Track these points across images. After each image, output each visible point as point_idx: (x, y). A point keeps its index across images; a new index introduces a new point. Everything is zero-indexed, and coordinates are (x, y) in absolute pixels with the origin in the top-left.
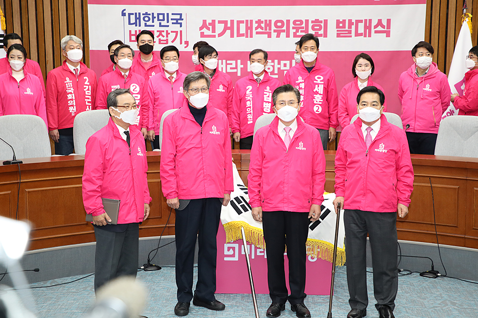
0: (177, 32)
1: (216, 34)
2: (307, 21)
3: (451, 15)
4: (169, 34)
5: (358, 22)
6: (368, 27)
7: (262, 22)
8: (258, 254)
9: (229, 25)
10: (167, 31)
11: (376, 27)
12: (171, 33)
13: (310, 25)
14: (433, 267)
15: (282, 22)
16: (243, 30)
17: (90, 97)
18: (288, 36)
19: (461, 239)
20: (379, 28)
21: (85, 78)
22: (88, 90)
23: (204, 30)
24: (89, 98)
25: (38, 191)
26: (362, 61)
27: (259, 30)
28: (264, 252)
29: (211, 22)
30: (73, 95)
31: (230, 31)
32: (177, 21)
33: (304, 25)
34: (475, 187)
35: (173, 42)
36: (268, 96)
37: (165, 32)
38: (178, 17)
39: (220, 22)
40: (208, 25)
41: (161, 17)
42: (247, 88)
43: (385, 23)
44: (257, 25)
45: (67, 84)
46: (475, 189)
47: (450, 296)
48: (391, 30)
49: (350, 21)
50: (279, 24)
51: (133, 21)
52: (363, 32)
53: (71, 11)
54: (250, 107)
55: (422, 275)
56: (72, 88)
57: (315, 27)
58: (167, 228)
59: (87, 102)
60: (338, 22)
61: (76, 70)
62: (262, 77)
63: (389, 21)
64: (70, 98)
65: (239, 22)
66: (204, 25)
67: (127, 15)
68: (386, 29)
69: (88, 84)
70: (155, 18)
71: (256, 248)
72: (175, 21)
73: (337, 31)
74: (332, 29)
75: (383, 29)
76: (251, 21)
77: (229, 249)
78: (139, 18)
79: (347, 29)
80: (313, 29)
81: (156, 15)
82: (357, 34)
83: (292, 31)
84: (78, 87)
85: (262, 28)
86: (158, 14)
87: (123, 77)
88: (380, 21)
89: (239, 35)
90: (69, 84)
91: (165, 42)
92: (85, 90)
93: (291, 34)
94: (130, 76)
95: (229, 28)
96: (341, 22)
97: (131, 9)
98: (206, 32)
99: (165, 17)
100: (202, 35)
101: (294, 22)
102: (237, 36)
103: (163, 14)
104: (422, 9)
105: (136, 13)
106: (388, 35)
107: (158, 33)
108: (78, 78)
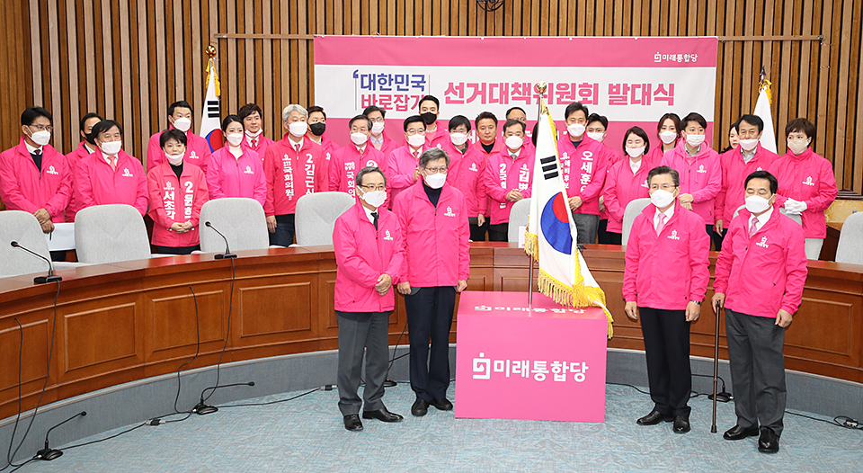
1: (465, 99)
2: (574, 85)
4: (409, 99)
5: (635, 86)
6: (646, 93)
7: (520, 86)
8: (514, 371)
9: (480, 89)
10: (406, 96)
11: (656, 93)
12: (411, 99)
13: (578, 89)
14: (724, 389)
16: (496, 95)
17: (312, 178)
18: (551, 102)
20: (661, 95)
21: (307, 155)
22: (311, 169)
23: (451, 95)
24: (310, 180)
25: (254, 290)
26: (634, 137)
27: (516, 95)
28: (521, 369)
29: (458, 85)
30: (292, 175)
31: (481, 96)
32: (418, 84)
33: (570, 90)
35: (412, 108)
36: (524, 175)
37: (404, 96)
38: (420, 79)
39: (469, 85)
40: (454, 88)
41: (399, 79)
42: (501, 166)
43: (667, 88)
44: (513, 89)
45: (284, 163)
48: (674, 97)
49: (625, 85)
51: (366, 83)
52: (641, 99)
53: (295, 72)
55: (710, 398)
56: (290, 168)
57: (583, 93)
59: (307, 184)
60: (611, 86)
61: (298, 146)
62: (517, 154)
63: (672, 86)
64: (287, 179)
65: (492, 86)
66: (451, 89)
67: (360, 77)
68: (668, 96)
69: (312, 162)
70: (393, 80)
72: (416, 84)
73: (610, 97)
74: (604, 95)
75: (665, 96)
76: (507, 84)
77: (479, 365)
78: (374, 81)
79: (621, 94)
80: (581, 94)
81: (393, 77)
82: (634, 102)
83: (555, 97)
84: (298, 166)
85: (520, 93)
86: (396, 76)
87: (358, 152)
88: (661, 86)
89: (492, 101)
90: (287, 162)
91: (404, 109)
92: (306, 169)
93: (555, 101)
94: (366, 151)
95: (480, 93)
96: (615, 87)
97: (364, 69)
98: (453, 97)
99: (402, 79)
100: (448, 101)
101: (558, 86)
102: (490, 102)
103: (402, 76)
104: (711, 73)
105: (370, 75)
106: (671, 103)
107: (396, 98)
108: (298, 155)
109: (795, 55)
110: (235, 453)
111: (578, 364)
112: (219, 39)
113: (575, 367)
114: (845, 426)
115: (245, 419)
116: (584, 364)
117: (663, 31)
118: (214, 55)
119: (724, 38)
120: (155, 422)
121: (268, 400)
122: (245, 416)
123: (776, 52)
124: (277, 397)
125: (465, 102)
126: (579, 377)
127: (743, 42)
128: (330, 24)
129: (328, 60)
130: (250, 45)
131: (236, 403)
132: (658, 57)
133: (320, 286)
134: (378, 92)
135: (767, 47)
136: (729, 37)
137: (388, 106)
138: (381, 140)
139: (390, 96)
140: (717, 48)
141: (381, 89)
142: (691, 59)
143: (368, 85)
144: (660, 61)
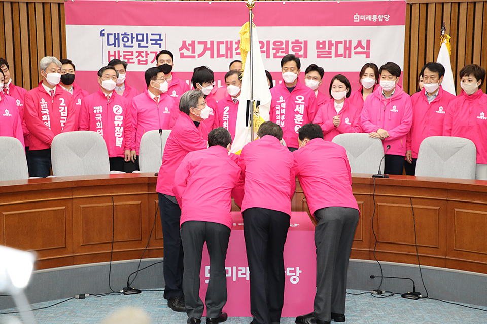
1: (196, 54)
2: (287, 42)
3: (429, 36)
4: (148, 54)
5: (338, 42)
6: (348, 48)
8: (240, 276)
9: (209, 46)
10: (146, 52)
11: (355, 48)
12: (150, 54)
13: (290, 45)
14: (414, 288)
15: (262, 42)
16: (222, 51)
18: (268, 56)
19: (442, 260)
20: (359, 49)
21: (60, 99)
22: (64, 111)
23: (184, 51)
24: (64, 120)
25: (16, 214)
28: (245, 274)
29: (191, 43)
30: (48, 116)
31: (209, 51)
32: (156, 42)
33: (284, 46)
34: (456, 208)
35: (152, 62)
37: (144, 52)
38: (157, 37)
39: (200, 43)
40: (187, 45)
41: (140, 38)
42: (225, 108)
43: (364, 44)
44: (237, 45)
45: (42, 105)
46: (456, 209)
47: (431, 318)
48: (371, 51)
49: (330, 42)
52: (343, 53)
53: (49, 32)
55: (403, 296)
56: (47, 110)
57: (295, 48)
59: (62, 124)
60: (318, 43)
61: (52, 92)
62: (238, 98)
63: (368, 42)
64: (45, 119)
65: (219, 43)
66: (184, 46)
67: (106, 35)
68: (365, 50)
69: (65, 105)
70: (134, 38)
71: (238, 270)
72: (154, 42)
73: (318, 52)
74: (312, 50)
75: (363, 50)
76: (231, 42)
78: (118, 39)
79: (327, 49)
80: (293, 49)
81: (135, 36)
82: (337, 55)
83: (272, 52)
84: (54, 108)
86: (137, 35)
87: (106, 98)
88: (359, 43)
89: (219, 56)
90: (44, 105)
91: (145, 63)
92: (60, 111)
93: (272, 55)
94: (113, 97)
95: (208, 49)
96: (321, 43)
97: (110, 29)
98: (186, 52)
99: (144, 37)
100: (182, 56)
101: (275, 43)
102: (217, 57)
103: (143, 35)
104: (401, 30)
105: (115, 34)
106: (368, 56)
107: (138, 54)
108: (53, 99)
109: (470, 15)
111: (293, 269)
113: (291, 272)
116: (298, 268)
119: (411, 1)
123: (455, 12)
125: (197, 57)
126: (294, 280)
127: (427, 4)
129: (77, 21)
130: (7, 7)
132: (357, 18)
133: (74, 209)
134: (122, 49)
135: (447, 8)
137: (131, 61)
138: (123, 88)
139: (132, 52)
140: (405, 10)
141: (125, 46)
142: (384, 19)
143: (113, 42)
144: (358, 21)
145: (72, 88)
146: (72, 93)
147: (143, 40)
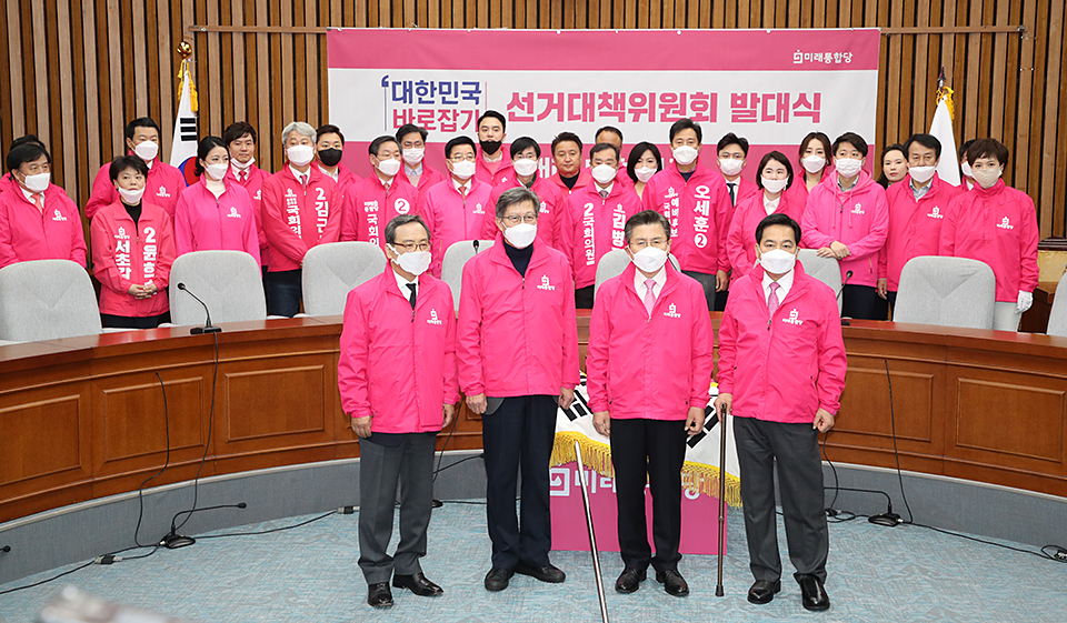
0: (470, 113)
1: (535, 116)
2: (683, 95)
3: (918, 87)
4: (458, 115)
5: (767, 97)
6: (783, 104)
7: (610, 97)
8: (603, 485)
9: (555, 101)
10: (455, 111)
11: (795, 106)
12: (461, 114)
13: (689, 101)
14: (890, 508)
15: (642, 96)
16: (578, 110)
17: (326, 221)
18: (652, 119)
19: (937, 462)
20: (802, 108)
21: (317, 189)
22: (323, 208)
23: (515, 109)
24: (323, 223)
25: (246, 376)
26: (773, 164)
27: (605, 109)
28: (611, 482)
29: (526, 96)
30: (298, 216)
31: (556, 110)
32: (471, 95)
33: (678, 102)
34: (962, 376)
35: (463, 128)
36: (620, 220)
37: (452, 111)
38: (473, 88)
39: (540, 96)
40: (521, 100)
41: (445, 88)
42: (586, 206)
43: (810, 100)
44: (601, 101)
45: (287, 200)
46: (960, 379)
47: (917, 558)
48: (821, 111)
49: (754, 95)
50: (638, 100)
51: (400, 94)
52: (775, 114)
53: (301, 80)
54: (590, 238)
55: (871, 520)
56: (296, 206)
57: (697, 106)
58: (452, 439)
59: (319, 229)
60: (734, 97)
61: (304, 177)
62: (609, 189)
63: (817, 96)
64: (292, 222)
65: (572, 97)
66: (515, 101)
67: (390, 85)
68: (812, 110)
69: (324, 198)
70: (436, 89)
71: (599, 476)
72: (468, 95)
73: (733, 111)
74: (725, 109)
75: (808, 110)
76: (592, 95)
77: (554, 476)
78: (410, 90)
79: (749, 108)
80: (693, 108)
81: (436, 85)
82: (765, 118)
83: (659, 112)
84: (306, 204)
85: (610, 107)
86: (441, 84)
87: (383, 187)
88: (803, 96)
89: (572, 117)
90: (291, 199)
92: (317, 208)
93: (658, 117)
94: (394, 186)
95: (555, 106)
96: (739, 98)
97: (397, 75)
98: (518, 112)
99: (452, 88)
101: (663, 97)
102: (569, 119)
103: (449, 84)
104: (871, 77)
105: (405, 83)
106: (816, 120)
107: (441, 114)
108: (306, 190)
109: (985, 54)
110: (220, 600)
112: (195, 33)
114: (1057, 558)
115: (233, 554)
117: (805, 21)
118: (188, 54)
119: (888, 31)
120: (108, 560)
121: (264, 528)
122: (232, 550)
123: (960, 49)
124: (277, 523)
125: (536, 119)
126: (693, 493)
127: (915, 35)
128: (349, 12)
129: (344, 62)
130: (238, 41)
131: (221, 532)
132: (798, 57)
134: (416, 106)
135: (948, 43)
136: (896, 28)
138: (419, 170)
139: (432, 112)
140: (879, 44)
141: (420, 101)
142: (843, 59)
143: (402, 96)
144: (801, 62)
145: (336, 172)
146: (336, 179)
147: (449, 93)
